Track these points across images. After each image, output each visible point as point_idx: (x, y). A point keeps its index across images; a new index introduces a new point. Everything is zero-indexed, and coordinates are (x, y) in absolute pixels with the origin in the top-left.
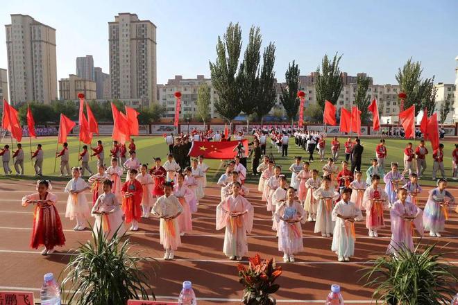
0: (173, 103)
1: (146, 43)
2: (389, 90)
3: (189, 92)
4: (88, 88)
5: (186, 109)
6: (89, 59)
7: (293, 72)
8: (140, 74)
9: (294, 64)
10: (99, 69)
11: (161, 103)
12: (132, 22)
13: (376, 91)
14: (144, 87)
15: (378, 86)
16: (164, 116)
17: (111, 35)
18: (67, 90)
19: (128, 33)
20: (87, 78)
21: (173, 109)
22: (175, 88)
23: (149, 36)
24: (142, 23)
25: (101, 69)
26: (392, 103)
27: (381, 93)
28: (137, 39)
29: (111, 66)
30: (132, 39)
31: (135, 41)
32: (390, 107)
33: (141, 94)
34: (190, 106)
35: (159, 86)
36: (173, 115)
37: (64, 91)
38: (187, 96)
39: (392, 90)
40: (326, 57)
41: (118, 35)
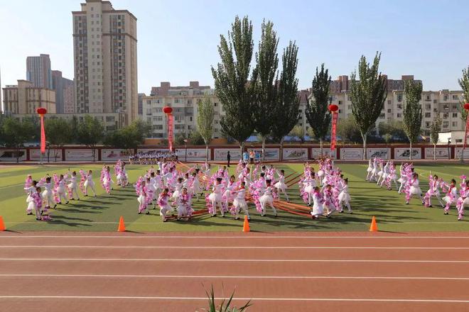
0: (160, 119)
1: (123, 40)
2: (446, 98)
3: (182, 105)
4: (44, 98)
5: (177, 127)
6: (45, 59)
7: (322, 80)
8: (116, 81)
9: (323, 69)
10: (59, 73)
11: (145, 118)
12: (104, 12)
13: (428, 99)
14: (121, 98)
15: (431, 92)
16: (149, 136)
17: (76, 29)
18: (14, 101)
19: (99, 26)
20: (42, 85)
21: (161, 127)
22: (164, 100)
23: (127, 30)
24: (117, 14)
25: (61, 73)
26: (451, 114)
27: (435, 101)
28: (111, 34)
29: (76, 69)
30: (104, 35)
31: (109, 37)
32: (448, 119)
33: (116, 108)
34: (183, 122)
35: (141, 97)
36: (161, 135)
37: (11, 102)
38: (178, 110)
39: (450, 97)
40: (363, 59)
41: (85, 28)
